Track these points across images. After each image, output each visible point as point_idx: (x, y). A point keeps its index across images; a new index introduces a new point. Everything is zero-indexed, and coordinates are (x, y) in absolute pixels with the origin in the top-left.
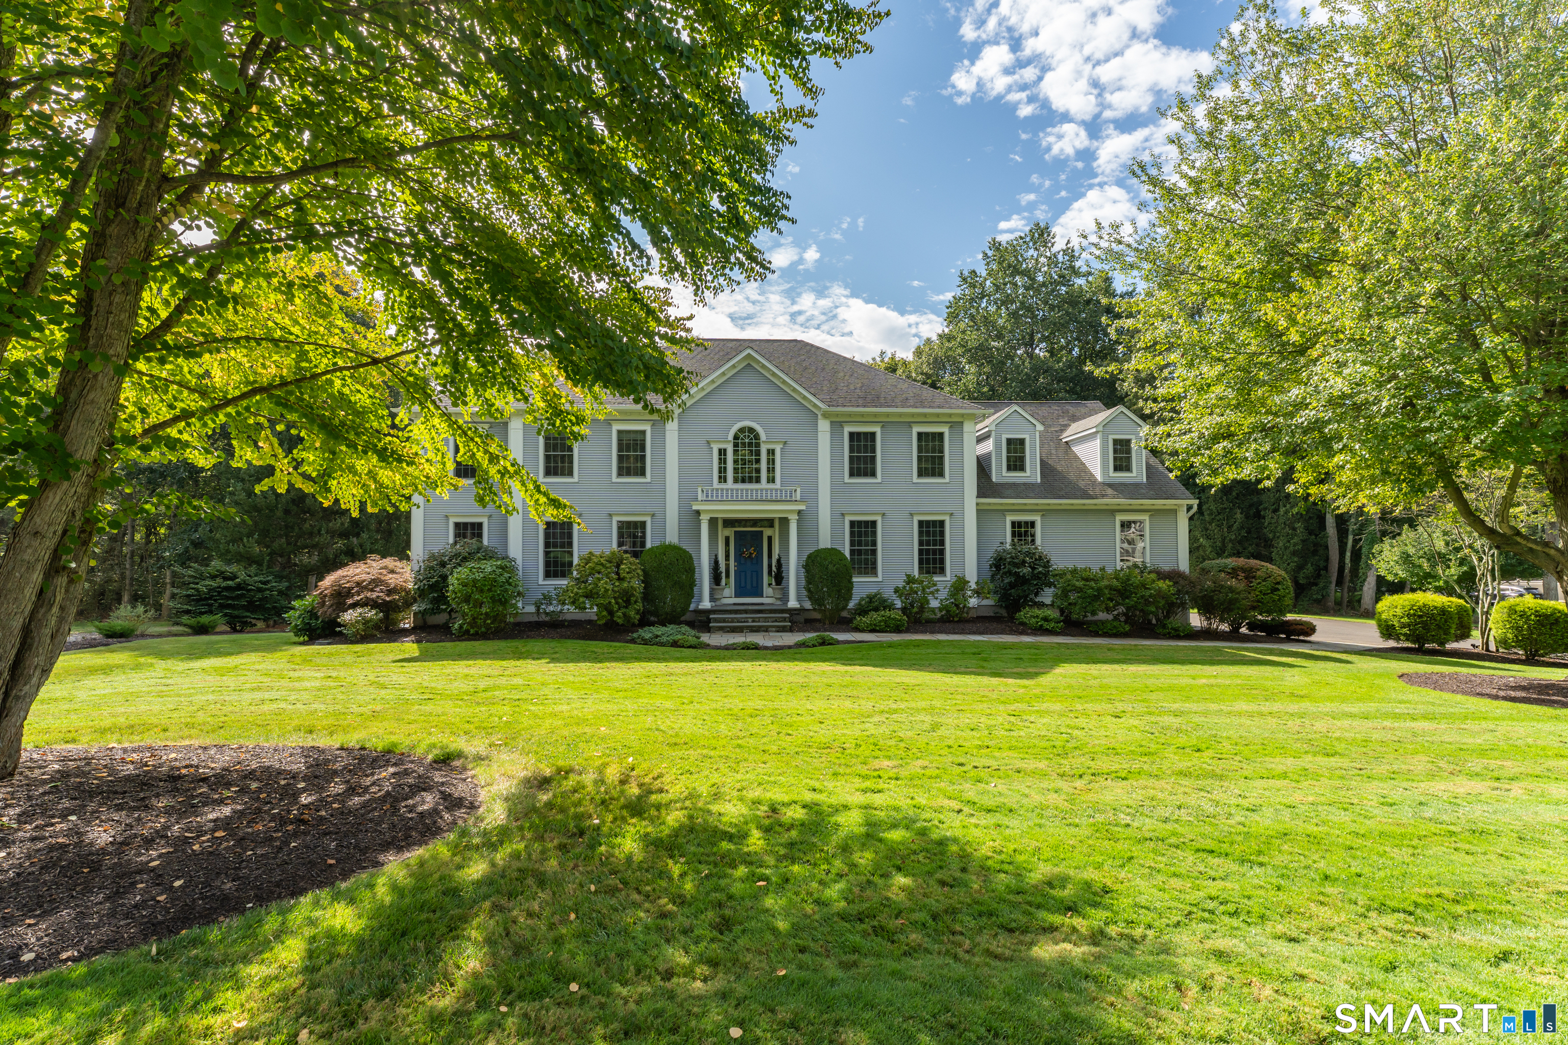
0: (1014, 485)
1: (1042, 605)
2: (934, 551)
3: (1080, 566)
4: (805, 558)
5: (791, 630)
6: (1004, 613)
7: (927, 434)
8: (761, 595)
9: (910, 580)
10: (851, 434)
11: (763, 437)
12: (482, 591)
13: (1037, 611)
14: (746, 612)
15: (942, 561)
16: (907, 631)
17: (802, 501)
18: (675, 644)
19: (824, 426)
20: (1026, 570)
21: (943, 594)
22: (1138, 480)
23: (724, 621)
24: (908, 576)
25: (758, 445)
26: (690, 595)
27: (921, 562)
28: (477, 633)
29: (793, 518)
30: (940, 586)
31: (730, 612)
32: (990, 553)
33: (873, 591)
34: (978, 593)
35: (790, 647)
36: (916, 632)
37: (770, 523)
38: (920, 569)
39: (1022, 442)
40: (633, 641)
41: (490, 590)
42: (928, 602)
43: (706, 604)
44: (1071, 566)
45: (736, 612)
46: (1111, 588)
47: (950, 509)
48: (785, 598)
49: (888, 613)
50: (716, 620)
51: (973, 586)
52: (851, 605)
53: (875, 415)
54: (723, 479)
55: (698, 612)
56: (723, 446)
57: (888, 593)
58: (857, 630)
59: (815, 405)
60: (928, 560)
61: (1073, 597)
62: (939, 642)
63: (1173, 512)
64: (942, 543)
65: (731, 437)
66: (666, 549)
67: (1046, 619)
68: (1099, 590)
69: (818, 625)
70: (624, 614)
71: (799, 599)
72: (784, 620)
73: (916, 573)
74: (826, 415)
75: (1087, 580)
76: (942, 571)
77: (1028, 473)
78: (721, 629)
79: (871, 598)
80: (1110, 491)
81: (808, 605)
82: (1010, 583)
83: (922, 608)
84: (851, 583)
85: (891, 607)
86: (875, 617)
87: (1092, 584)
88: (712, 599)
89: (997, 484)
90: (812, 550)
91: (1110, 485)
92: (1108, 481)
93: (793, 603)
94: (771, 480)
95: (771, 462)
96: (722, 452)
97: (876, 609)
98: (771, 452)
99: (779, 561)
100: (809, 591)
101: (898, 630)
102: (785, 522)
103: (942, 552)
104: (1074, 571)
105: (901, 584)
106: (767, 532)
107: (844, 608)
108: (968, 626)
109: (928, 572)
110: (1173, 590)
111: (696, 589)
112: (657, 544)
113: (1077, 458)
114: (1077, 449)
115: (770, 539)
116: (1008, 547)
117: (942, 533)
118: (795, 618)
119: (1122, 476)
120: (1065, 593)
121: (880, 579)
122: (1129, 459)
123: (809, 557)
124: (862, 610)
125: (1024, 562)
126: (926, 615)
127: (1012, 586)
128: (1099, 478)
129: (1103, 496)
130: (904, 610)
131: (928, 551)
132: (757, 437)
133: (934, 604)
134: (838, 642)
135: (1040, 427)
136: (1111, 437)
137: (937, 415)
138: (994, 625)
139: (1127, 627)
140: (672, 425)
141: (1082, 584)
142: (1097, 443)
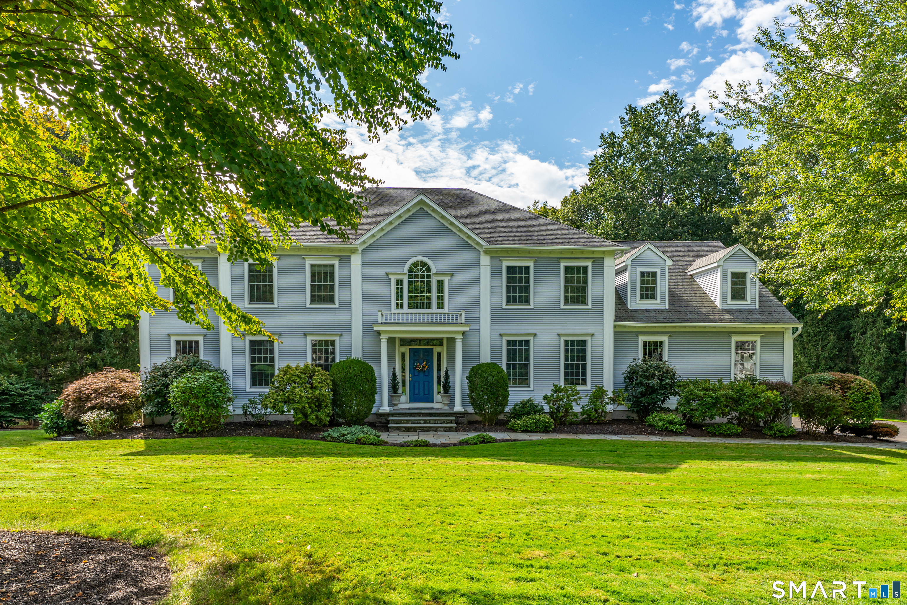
0: (646, 311)
1: (668, 410)
2: (578, 366)
3: (700, 378)
4: (468, 371)
5: (456, 430)
6: (635, 416)
7: (573, 268)
8: (432, 402)
9: (557, 389)
10: (509, 268)
11: (434, 270)
12: (197, 397)
13: (663, 416)
14: (419, 415)
15: (584, 374)
16: (554, 431)
17: (466, 324)
18: (358, 442)
19: (485, 260)
20: (655, 382)
21: (585, 401)
22: (752, 307)
23: (400, 422)
24: (555, 386)
25: (429, 276)
26: (372, 402)
27: (566, 374)
28: (194, 432)
29: (459, 338)
30: (582, 395)
31: (406, 415)
32: (625, 368)
33: (526, 398)
34: (613, 400)
35: (455, 445)
36: (562, 432)
37: (439, 342)
38: (566, 380)
39: (653, 275)
40: (324, 439)
41: (204, 396)
42: (572, 408)
43: (386, 408)
44: (693, 379)
45: (411, 415)
46: (727, 397)
47: (591, 331)
48: (451, 403)
49: (538, 417)
50: (394, 422)
51: (610, 395)
52: (507, 409)
53: (529, 251)
54: (399, 305)
55: (378, 415)
56: (399, 277)
57: (539, 400)
58: (512, 430)
59: (478, 243)
60: (572, 374)
61: (694, 404)
62: (581, 441)
63: (781, 334)
64: (584, 359)
65: (406, 270)
66: (352, 363)
67: (671, 422)
68: (717, 398)
69: (479, 426)
70: (317, 417)
71: (463, 405)
72: (451, 421)
73: (562, 384)
74: (487, 252)
75: (707, 390)
76: (584, 382)
77: (658, 301)
78: (398, 429)
79: (524, 404)
80: (727, 316)
81: (471, 409)
82: (641, 393)
83: (566, 413)
84: (507, 391)
85: (540, 411)
86: (527, 420)
87: (711, 393)
88: (391, 404)
89: (631, 310)
90: (475, 364)
91: (728, 311)
92: (726, 308)
93: (458, 408)
94: (440, 306)
95: (440, 291)
96: (399, 283)
97: (528, 414)
98: (440, 283)
99: (446, 373)
100: (472, 398)
101: (546, 430)
102: (451, 341)
103: (584, 366)
104: (696, 383)
105: (549, 393)
106: (437, 349)
107: (501, 412)
108: (605, 427)
109: (572, 383)
110: (779, 399)
111: (377, 397)
112: (344, 359)
113: (700, 288)
114: (701, 281)
115: (439, 355)
116: (640, 362)
117: (584, 351)
118: (461, 420)
119: (739, 304)
120: (688, 401)
121: (531, 388)
122: (744, 290)
123: (472, 370)
124: (516, 414)
125: (653, 375)
126: (570, 418)
127: (643, 394)
128: (719, 305)
129: (722, 320)
130: (551, 414)
131: (572, 366)
132: (429, 270)
133: (577, 409)
134: (496, 441)
135: (669, 262)
136: (730, 271)
137: (582, 252)
138: (628, 427)
139: (740, 429)
140: (356, 259)
141: (701, 393)
142: (718, 275)
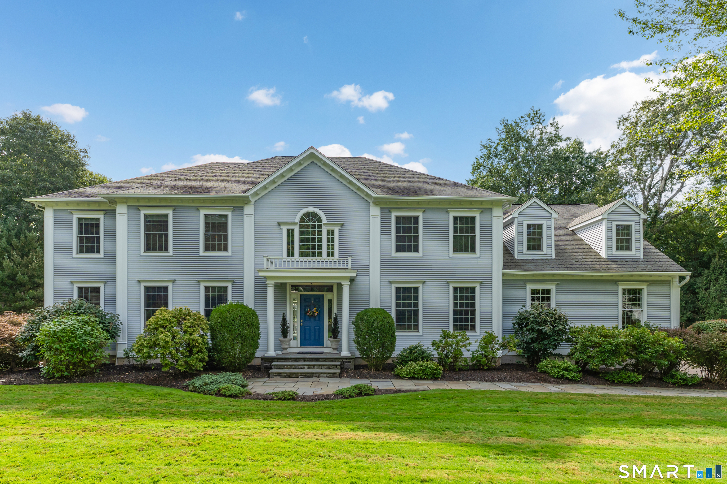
0: (533, 261)
1: (561, 356)
2: (467, 312)
3: (597, 324)
4: (354, 316)
5: (340, 376)
6: (526, 362)
7: (461, 218)
8: (321, 345)
9: (446, 335)
10: (398, 218)
11: (324, 220)
12: (61, 341)
13: (559, 363)
14: (304, 360)
15: (473, 320)
16: (443, 378)
17: (353, 269)
18: (219, 393)
19: (375, 211)
20: (547, 329)
21: (474, 347)
22: (637, 257)
23: (284, 367)
24: (444, 332)
25: (320, 226)
26: (256, 347)
27: (455, 320)
28: (62, 377)
29: (346, 284)
30: (471, 340)
32: (514, 314)
33: (414, 343)
34: (504, 346)
35: (326, 398)
36: (451, 379)
37: (329, 289)
38: (455, 326)
39: (540, 226)
40: (186, 388)
41: (67, 341)
42: (461, 354)
43: (272, 353)
44: (588, 325)
45: (296, 360)
46: (627, 344)
47: (480, 279)
48: (339, 349)
49: (425, 363)
50: (277, 367)
51: (500, 340)
52: (395, 354)
53: (418, 202)
54: (290, 254)
55: (264, 359)
56: (291, 227)
57: (427, 346)
58: (398, 377)
59: (368, 195)
60: (461, 320)
61: (592, 352)
62: (472, 390)
63: (667, 282)
64: (473, 305)
65: (297, 220)
67: (566, 369)
68: (617, 345)
69: (365, 371)
70: (186, 363)
71: (350, 350)
72: (336, 367)
73: (451, 329)
74: (377, 203)
75: (605, 336)
76: (473, 328)
77: (545, 252)
78: (279, 374)
79: (411, 350)
80: (614, 265)
81: (358, 354)
82: (532, 339)
83: (456, 358)
84: (393, 336)
85: (429, 358)
86: (414, 366)
87: (611, 340)
88: (278, 347)
89: (519, 260)
90: (361, 309)
91: (613, 261)
92: (611, 258)
93: (345, 353)
94: (331, 254)
95: (331, 240)
96: (290, 232)
97: (415, 360)
98: (331, 233)
99: (335, 319)
100: (358, 343)
101: (434, 377)
102: (340, 286)
103: (473, 313)
104: (591, 330)
105: (437, 338)
106: (327, 296)
107: (390, 357)
108: (497, 374)
109: (461, 329)
110: (683, 346)
111: (260, 341)
113: (582, 241)
114: (584, 236)
115: (330, 301)
116: (529, 309)
117: (473, 298)
118: (346, 365)
119: (624, 254)
120: (584, 347)
121: (421, 334)
122: (628, 241)
123: (358, 315)
124: (403, 361)
125: (545, 321)
126: (460, 363)
127: (534, 340)
128: (604, 255)
129: (609, 269)
130: (440, 360)
131: (461, 312)
132: (319, 220)
133: (466, 354)
134: (376, 392)
135: (555, 215)
136: (614, 224)
137: (470, 202)
138: (520, 373)
139: (640, 377)
140: (249, 210)
141: (600, 340)
142: (603, 228)
